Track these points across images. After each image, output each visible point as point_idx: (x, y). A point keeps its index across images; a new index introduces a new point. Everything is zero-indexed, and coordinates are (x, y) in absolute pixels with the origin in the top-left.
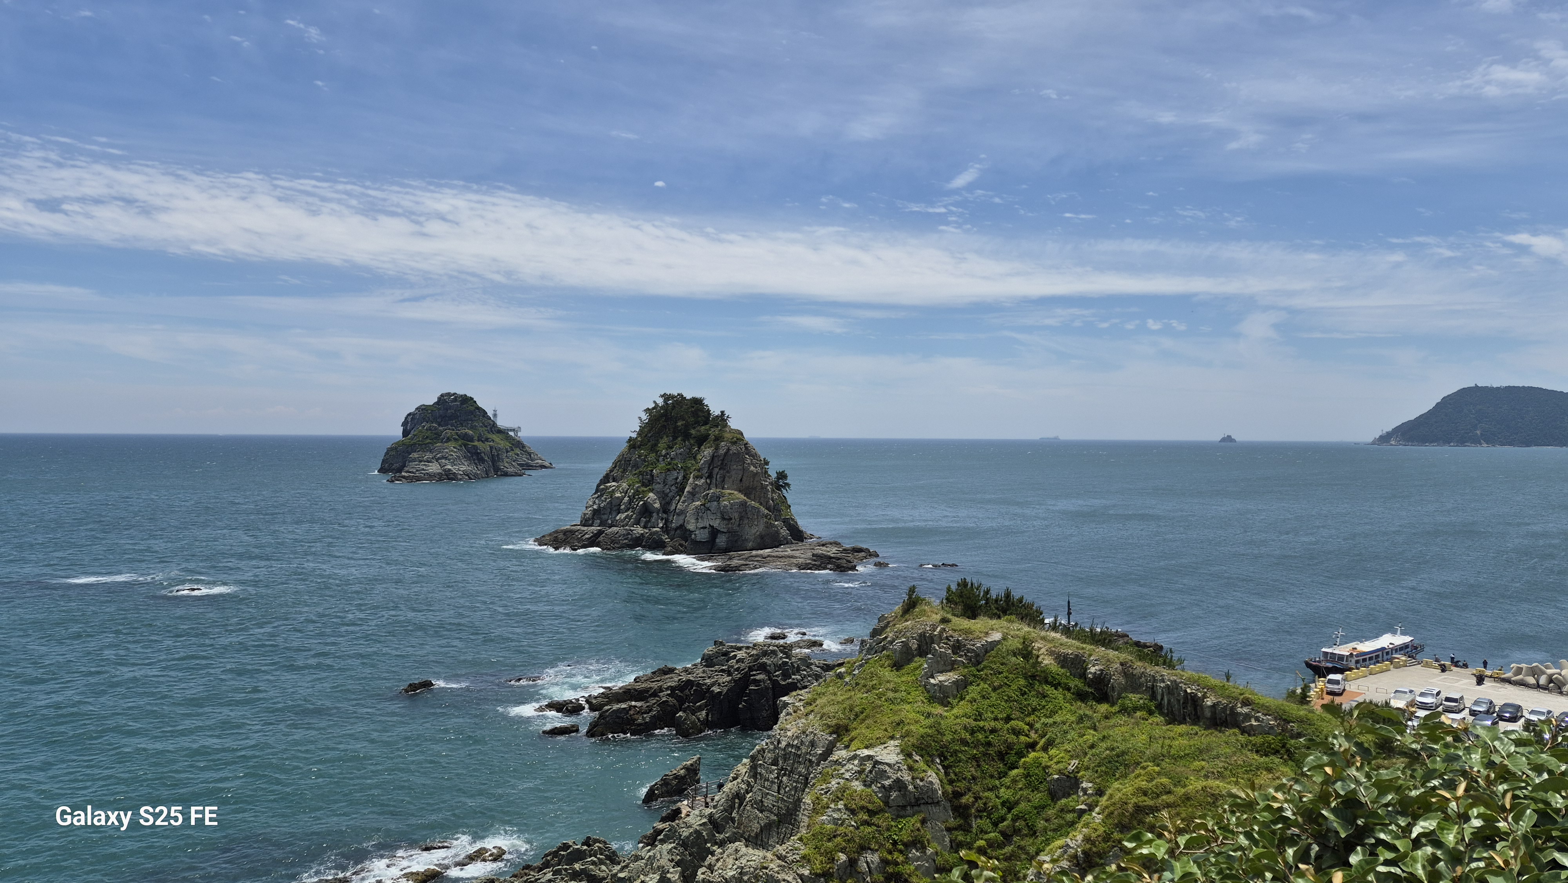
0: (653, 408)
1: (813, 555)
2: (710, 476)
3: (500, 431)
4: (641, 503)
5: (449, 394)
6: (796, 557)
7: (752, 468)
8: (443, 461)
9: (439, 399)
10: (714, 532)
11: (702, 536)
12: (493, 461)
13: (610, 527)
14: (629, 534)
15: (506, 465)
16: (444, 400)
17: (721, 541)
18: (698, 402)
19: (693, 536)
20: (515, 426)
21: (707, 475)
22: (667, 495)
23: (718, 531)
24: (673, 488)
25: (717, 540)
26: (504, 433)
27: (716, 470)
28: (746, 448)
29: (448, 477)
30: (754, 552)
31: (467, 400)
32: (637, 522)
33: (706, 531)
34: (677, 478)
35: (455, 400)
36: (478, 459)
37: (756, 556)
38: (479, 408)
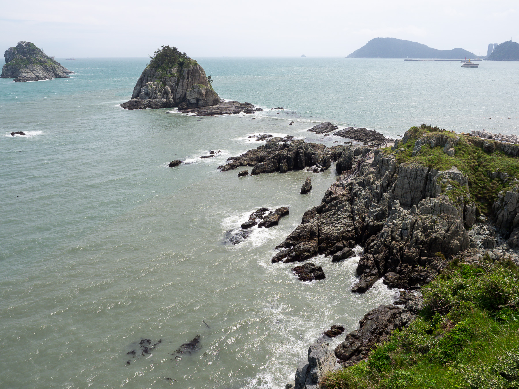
0: (158, 52)
1: (236, 107)
2: (188, 78)
3: (48, 58)
4: (163, 89)
5: (22, 42)
6: (230, 108)
7: (202, 75)
8: (35, 72)
9: (19, 44)
10: (198, 100)
11: (194, 101)
12: (54, 71)
13: (153, 99)
14: (161, 101)
15: (59, 73)
16: (20, 45)
17: (201, 103)
18: (175, 49)
19: (190, 102)
20: (53, 56)
21: (187, 78)
22: (172, 86)
23: (199, 100)
24: (174, 83)
25: (199, 103)
26: (50, 59)
27: (190, 76)
28: (199, 67)
29: (38, 78)
30: (214, 106)
31: (30, 45)
32: (163, 97)
33: (195, 99)
34: (175, 80)
35: (26, 45)
36: (48, 71)
37: (216, 108)
38: (37, 48)
